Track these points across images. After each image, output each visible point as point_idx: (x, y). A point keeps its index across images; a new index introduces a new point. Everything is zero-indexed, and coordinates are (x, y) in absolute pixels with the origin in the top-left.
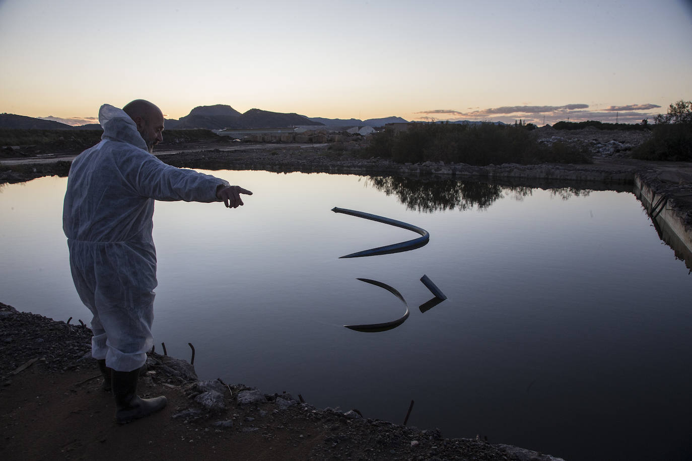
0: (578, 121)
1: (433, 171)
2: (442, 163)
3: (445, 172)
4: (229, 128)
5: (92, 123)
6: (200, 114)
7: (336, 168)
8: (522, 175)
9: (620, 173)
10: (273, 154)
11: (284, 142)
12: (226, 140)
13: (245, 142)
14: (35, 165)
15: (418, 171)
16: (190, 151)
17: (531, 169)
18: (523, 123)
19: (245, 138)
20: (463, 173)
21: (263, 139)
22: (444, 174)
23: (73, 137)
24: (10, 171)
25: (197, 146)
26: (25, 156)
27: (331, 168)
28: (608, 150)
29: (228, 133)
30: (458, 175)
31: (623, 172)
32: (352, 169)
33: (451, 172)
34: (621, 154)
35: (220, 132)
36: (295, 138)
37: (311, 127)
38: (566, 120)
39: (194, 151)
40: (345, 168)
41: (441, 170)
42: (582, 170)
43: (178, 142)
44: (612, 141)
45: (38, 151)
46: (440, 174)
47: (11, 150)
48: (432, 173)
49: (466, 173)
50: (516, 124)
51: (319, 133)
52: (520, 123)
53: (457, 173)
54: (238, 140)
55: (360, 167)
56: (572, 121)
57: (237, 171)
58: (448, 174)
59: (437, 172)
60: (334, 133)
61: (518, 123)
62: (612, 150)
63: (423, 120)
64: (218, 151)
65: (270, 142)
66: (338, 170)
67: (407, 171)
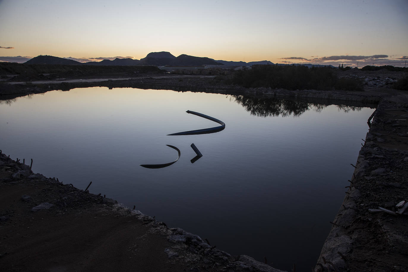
0: (379, 66)
1: (263, 93)
2: (270, 88)
3: (270, 94)
4: (167, 65)
5: (93, 61)
6: (152, 57)
7: (210, 90)
8: (314, 97)
9: (372, 97)
10: (180, 81)
11: (194, 74)
12: (163, 72)
13: (173, 73)
14: (50, 84)
15: (255, 93)
16: (136, 78)
17: (320, 93)
18: (344, 66)
19: (172, 72)
20: (280, 94)
21: (183, 72)
22: (269, 95)
23: (77, 69)
24: (36, 87)
25: (144, 75)
26: (50, 79)
27: (207, 90)
28: (382, 84)
29: (167, 68)
30: (278, 95)
31: (374, 97)
32: (219, 90)
33: (273, 94)
34: (388, 86)
35: (162, 67)
36: (201, 72)
37: (214, 66)
38: (372, 65)
39: (138, 78)
40: (215, 90)
41: (268, 92)
42: (349, 95)
43: (135, 73)
44: (387, 78)
45: (58, 77)
46: (267, 94)
47: (43, 76)
48: (263, 94)
49: (282, 94)
50: (339, 67)
51: (216, 69)
52: (342, 67)
53: (277, 94)
54: (169, 73)
55: (223, 89)
56: (376, 65)
57: (156, 90)
58: (272, 95)
59: (266, 94)
60: (226, 70)
61: (341, 66)
62: (384, 83)
63: (283, 63)
64: (151, 78)
65: (187, 74)
66: (211, 90)
67: (249, 92)
